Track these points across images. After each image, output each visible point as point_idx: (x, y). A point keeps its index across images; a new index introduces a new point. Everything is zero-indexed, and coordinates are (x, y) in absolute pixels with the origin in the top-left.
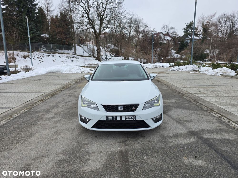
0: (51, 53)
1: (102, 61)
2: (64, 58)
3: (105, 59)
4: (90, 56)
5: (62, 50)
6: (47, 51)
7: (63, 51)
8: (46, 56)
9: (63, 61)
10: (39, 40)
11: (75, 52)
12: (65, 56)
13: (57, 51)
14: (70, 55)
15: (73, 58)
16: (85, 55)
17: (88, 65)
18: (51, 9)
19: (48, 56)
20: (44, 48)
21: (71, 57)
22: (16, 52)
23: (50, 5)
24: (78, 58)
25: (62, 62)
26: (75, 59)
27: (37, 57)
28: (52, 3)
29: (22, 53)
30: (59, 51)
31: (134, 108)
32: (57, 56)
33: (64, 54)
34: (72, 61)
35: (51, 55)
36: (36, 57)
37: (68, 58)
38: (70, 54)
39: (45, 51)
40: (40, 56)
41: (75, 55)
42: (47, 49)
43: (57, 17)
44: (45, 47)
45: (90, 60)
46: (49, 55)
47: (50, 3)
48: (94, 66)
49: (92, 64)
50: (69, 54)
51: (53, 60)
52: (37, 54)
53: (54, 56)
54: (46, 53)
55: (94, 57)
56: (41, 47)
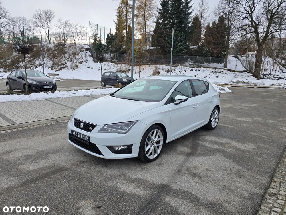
0: (195, 67)
1: (261, 78)
2: (208, 73)
3: (268, 75)
4: (244, 71)
5: (209, 63)
6: (193, 65)
7: (211, 65)
8: (189, 70)
9: (206, 76)
10: (185, 52)
11: (225, 66)
12: (210, 70)
13: (203, 65)
14: (216, 70)
15: (220, 73)
16: (237, 70)
17: (234, 82)
18: (205, 15)
19: (190, 70)
20: (190, 62)
21: (216, 72)
22: (162, 65)
23: (205, 11)
24: (226, 74)
25: (204, 77)
26: (221, 74)
27: (180, 72)
28: (208, 9)
29: (167, 67)
30: (206, 64)
31: (91, 128)
32: (200, 70)
33: (210, 68)
34: (218, 76)
35: (194, 69)
36: (178, 71)
37: (213, 73)
38: (218, 68)
39: (190, 65)
40: (183, 71)
41: (223, 69)
42: (193, 63)
43: (214, 23)
44: (191, 60)
45: (243, 77)
46: (192, 69)
47: (205, 9)
48: (243, 84)
49: (240, 82)
50: (216, 68)
51: (195, 75)
52: (181, 68)
53: (197, 71)
54: (190, 67)
55: (250, 72)
56: (186, 61)
